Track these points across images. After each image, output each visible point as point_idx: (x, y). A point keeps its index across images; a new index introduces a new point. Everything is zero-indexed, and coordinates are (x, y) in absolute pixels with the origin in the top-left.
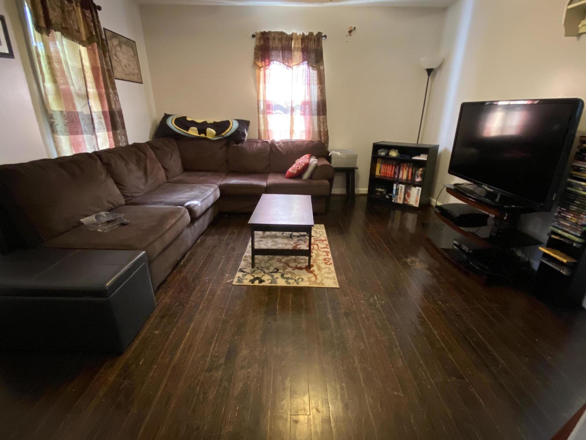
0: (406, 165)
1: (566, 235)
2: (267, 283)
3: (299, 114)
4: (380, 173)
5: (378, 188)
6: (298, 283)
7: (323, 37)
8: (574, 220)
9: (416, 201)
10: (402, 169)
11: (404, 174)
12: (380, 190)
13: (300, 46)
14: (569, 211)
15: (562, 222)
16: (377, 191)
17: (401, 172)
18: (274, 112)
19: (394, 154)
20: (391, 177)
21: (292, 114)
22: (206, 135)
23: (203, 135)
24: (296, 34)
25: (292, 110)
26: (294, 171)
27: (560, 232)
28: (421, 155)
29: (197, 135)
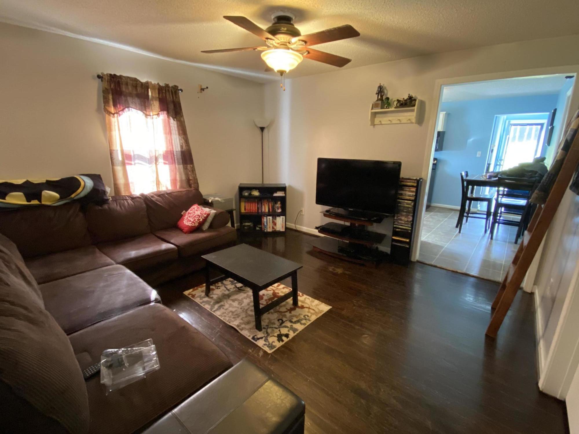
0: (266, 200)
1: (404, 227)
2: (292, 335)
3: (163, 164)
4: (245, 210)
5: (245, 223)
6: (310, 320)
7: (179, 90)
8: (406, 219)
9: (283, 227)
10: (263, 205)
11: (265, 208)
12: (247, 224)
13: (157, 96)
14: (402, 216)
15: (400, 222)
16: (245, 226)
17: (263, 207)
18: (133, 163)
19: (256, 193)
20: (255, 212)
21: (156, 163)
22: (40, 201)
23: (35, 202)
24: (151, 82)
25: (156, 159)
26: (194, 224)
27: (400, 227)
28: (278, 192)
29: (26, 203)
